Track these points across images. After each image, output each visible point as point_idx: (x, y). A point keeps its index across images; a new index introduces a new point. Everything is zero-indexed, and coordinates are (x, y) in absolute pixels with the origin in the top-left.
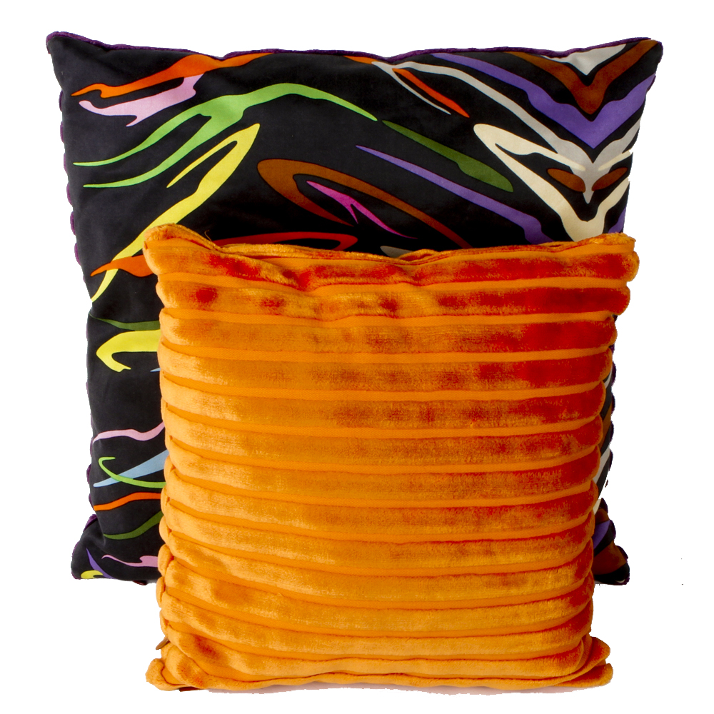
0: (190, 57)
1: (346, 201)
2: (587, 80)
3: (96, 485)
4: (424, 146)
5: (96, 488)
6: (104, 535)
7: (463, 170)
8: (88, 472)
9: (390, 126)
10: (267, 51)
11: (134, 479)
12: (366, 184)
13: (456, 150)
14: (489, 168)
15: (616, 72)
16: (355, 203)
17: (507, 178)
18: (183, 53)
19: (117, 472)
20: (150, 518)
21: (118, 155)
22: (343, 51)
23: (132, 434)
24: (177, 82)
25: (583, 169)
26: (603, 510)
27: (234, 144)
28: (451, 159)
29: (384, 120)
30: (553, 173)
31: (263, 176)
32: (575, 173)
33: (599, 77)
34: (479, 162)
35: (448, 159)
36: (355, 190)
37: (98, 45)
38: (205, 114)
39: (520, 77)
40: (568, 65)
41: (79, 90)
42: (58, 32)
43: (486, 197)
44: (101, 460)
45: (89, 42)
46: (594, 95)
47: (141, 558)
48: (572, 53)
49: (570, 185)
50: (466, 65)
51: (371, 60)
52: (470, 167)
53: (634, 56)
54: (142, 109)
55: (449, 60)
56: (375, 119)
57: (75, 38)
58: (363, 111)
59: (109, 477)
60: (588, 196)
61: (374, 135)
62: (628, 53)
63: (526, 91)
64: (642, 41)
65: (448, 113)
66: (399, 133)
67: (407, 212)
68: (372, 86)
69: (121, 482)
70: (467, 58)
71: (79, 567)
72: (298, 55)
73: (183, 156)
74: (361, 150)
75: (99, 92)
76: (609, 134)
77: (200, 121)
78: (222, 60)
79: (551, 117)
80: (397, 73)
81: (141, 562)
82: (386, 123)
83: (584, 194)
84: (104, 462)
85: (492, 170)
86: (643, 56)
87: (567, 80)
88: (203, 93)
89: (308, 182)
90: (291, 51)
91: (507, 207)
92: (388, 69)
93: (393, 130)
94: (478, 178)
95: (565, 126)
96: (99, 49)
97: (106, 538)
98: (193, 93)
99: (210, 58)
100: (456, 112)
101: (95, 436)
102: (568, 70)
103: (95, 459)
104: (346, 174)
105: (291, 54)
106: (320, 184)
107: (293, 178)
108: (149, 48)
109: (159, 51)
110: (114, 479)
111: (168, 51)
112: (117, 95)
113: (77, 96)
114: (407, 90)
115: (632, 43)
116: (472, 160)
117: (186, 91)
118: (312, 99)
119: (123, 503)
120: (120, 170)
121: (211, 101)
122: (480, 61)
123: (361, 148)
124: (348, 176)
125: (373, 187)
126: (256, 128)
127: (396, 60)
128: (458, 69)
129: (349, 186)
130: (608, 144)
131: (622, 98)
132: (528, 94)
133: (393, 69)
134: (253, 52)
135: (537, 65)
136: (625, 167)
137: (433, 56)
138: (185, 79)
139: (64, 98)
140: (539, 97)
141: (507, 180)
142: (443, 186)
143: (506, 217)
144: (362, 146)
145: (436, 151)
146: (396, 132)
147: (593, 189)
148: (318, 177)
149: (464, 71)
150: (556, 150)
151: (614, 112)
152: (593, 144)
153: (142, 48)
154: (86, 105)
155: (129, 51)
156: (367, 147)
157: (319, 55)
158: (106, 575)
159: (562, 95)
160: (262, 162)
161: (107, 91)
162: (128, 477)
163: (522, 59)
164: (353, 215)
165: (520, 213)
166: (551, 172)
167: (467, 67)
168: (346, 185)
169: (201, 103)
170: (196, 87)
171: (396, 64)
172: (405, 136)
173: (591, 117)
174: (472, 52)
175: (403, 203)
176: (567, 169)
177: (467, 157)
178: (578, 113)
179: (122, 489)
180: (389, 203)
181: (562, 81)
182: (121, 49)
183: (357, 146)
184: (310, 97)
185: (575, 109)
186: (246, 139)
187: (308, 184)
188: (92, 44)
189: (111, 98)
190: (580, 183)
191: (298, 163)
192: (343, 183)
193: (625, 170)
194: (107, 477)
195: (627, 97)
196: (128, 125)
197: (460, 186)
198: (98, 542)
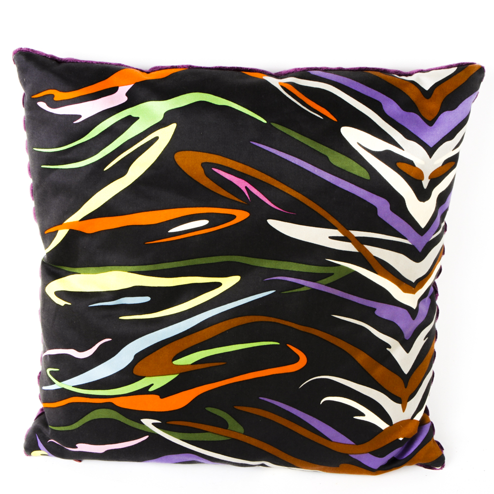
0: (123, 70)
1: (242, 184)
2: (427, 94)
3: (45, 388)
4: (302, 143)
5: (44, 390)
6: (50, 426)
7: (332, 162)
8: (39, 377)
9: (277, 127)
10: (183, 67)
11: (73, 386)
12: (257, 171)
13: (327, 146)
14: (352, 160)
15: (449, 88)
16: (249, 186)
17: (365, 168)
18: (118, 67)
19: (60, 380)
20: (84, 416)
21: (67, 144)
22: (241, 68)
23: (72, 352)
24: (113, 90)
25: (422, 163)
26: (426, 415)
27: (156, 139)
28: (323, 153)
29: (272, 122)
30: (400, 165)
31: (178, 164)
32: (417, 165)
33: (436, 91)
34: (344, 156)
35: (321, 154)
36: (249, 176)
37: (53, 59)
38: (134, 115)
39: (376, 91)
40: (413, 82)
41: (37, 94)
42: (22, 48)
43: (349, 183)
44: (49, 370)
45: (46, 57)
46: (433, 105)
47: (77, 445)
48: (416, 73)
49: (412, 175)
50: (335, 81)
51: (262, 75)
52: (338, 160)
53: (463, 77)
54: (86, 110)
55: (322, 76)
56: (265, 122)
57: (34, 53)
58: (256, 115)
59: (54, 383)
60: (425, 183)
61: (264, 133)
62: (459, 74)
63: (381, 101)
64: (470, 66)
65: (321, 118)
66: (283, 132)
67: (289, 193)
68: (263, 96)
69: (63, 388)
70: (336, 76)
71: (30, 447)
72: (207, 70)
73: (116, 147)
74: (254, 145)
75: (53, 96)
76: (443, 136)
77: (131, 120)
78: (148, 73)
79: (400, 122)
80: (282, 87)
81: (77, 447)
82: (273, 124)
83: (423, 181)
84: (51, 372)
85: (354, 163)
86: (470, 77)
87: (413, 94)
88: (133, 99)
89: (213, 169)
90: (201, 68)
91: (365, 191)
92: (275, 82)
93: (279, 130)
94: (343, 168)
95: (410, 130)
96: (53, 62)
97: (52, 429)
98: (125, 99)
99: (138, 71)
100: (327, 117)
101: (45, 351)
102: (413, 86)
103: (44, 369)
104: (243, 163)
105: (201, 69)
106: (222, 170)
107: (202, 165)
108: (92, 62)
109: (100, 64)
110: (58, 385)
111: (106, 65)
112: (67, 98)
113: (36, 98)
114: (290, 100)
115: (462, 67)
116: (339, 155)
117: (120, 97)
118: (217, 105)
119: (64, 404)
120: (68, 156)
121: (140, 105)
122: (346, 78)
123: (254, 143)
124: (243, 165)
125: (263, 174)
126: (173, 127)
127: (281, 75)
128: (329, 84)
129: (245, 172)
130: (442, 144)
131: (454, 109)
132: (383, 104)
133: (280, 83)
134: (172, 67)
135: (389, 82)
136: (454, 161)
137: (309, 73)
138: (119, 88)
139: (26, 99)
140: (391, 107)
141: (365, 170)
142: (317, 174)
143: (364, 198)
144: (254, 142)
145: (312, 147)
146: (281, 131)
147: (429, 178)
148: (220, 165)
149: (334, 86)
150: (403, 148)
151: (449, 119)
152: (431, 143)
153: (86, 62)
154: (42, 105)
155: (76, 64)
156: (258, 143)
157: (223, 71)
158: (50, 454)
159: (408, 105)
160: (178, 153)
161: (59, 96)
162: (69, 384)
163: (378, 77)
164: (247, 195)
165: (375, 195)
166: (399, 165)
167: (336, 82)
168: (242, 171)
169: (131, 107)
170: (128, 94)
171: (281, 78)
172: (288, 135)
173: (431, 123)
174: (339, 71)
175: (286, 186)
176: (411, 163)
177: (335, 152)
178: (421, 119)
179: (64, 393)
180: (275, 186)
181: (409, 94)
182: (70, 62)
183: (251, 142)
184: (216, 104)
185: (418, 117)
186: (166, 135)
187: (213, 170)
188: (48, 58)
189: (61, 101)
190: (421, 173)
191: (205, 154)
192: (239, 170)
193: (453, 163)
194: (53, 383)
195: (458, 108)
196: (75, 122)
197: (329, 174)
198: (45, 430)
